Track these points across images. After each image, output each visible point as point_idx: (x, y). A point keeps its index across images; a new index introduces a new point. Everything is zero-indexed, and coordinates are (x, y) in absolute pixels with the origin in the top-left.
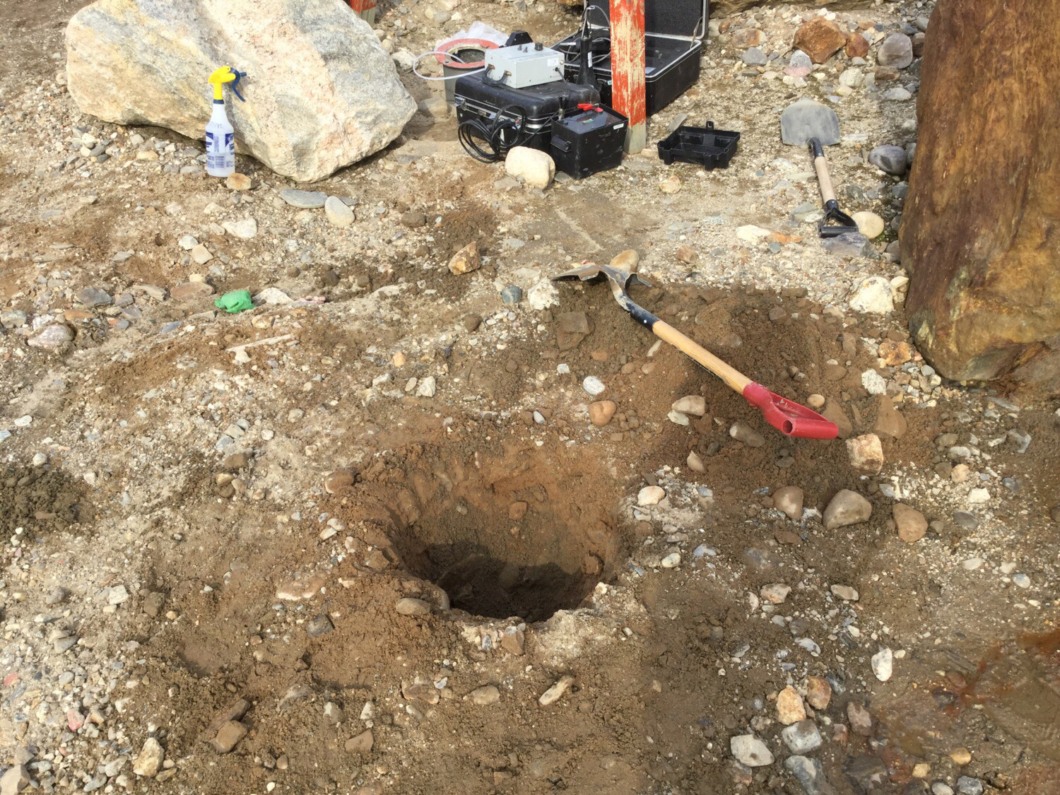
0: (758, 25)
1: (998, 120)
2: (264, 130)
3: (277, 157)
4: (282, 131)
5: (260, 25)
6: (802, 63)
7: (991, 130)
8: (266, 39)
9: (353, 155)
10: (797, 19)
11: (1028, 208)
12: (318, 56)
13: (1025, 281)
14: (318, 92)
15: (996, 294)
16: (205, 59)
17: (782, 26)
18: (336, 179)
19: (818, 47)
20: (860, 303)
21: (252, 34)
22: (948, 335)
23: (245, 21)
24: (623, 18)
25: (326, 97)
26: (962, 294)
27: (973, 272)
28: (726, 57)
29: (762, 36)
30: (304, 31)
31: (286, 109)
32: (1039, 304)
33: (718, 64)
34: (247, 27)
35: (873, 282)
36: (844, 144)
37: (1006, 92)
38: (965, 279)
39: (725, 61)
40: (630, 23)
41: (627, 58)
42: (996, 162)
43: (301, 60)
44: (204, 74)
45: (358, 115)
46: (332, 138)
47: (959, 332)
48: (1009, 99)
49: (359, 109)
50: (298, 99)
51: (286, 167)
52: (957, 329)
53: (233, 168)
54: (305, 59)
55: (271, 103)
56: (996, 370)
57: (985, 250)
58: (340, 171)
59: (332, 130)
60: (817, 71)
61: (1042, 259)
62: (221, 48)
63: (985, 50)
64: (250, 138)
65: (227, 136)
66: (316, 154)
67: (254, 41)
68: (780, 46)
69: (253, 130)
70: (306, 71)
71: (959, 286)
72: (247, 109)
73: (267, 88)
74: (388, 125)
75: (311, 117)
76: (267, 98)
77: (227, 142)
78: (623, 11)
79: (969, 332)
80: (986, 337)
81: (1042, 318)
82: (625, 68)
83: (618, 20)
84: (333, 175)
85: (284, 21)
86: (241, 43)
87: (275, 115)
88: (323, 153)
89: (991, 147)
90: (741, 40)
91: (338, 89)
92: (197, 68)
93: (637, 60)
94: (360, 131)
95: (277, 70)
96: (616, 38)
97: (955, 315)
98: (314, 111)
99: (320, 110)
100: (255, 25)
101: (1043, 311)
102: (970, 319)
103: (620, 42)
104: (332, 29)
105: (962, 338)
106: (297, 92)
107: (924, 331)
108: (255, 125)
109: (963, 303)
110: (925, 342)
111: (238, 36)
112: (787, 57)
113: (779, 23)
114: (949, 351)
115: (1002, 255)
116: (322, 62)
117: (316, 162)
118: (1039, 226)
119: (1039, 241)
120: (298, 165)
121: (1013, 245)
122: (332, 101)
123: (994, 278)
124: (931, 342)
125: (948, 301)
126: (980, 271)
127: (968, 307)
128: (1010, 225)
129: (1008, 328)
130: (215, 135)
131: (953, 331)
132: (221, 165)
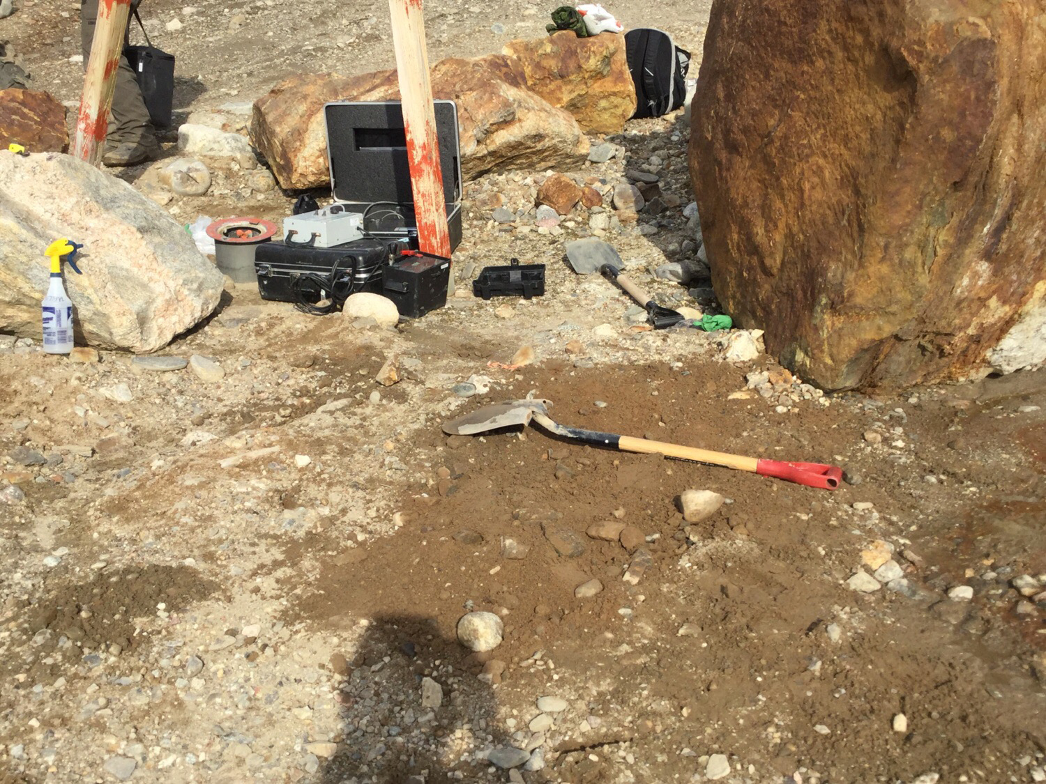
0: (495, 189)
1: (813, 188)
2: (104, 301)
3: (121, 329)
4: (120, 300)
5: (67, 204)
6: (550, 216)
7: (810, 196)
8: (75, 217)
9: (188, 322)
10: (529, 181)
11: (867, 235)
12: (134, 230)
13: (875, 290)
14: (145, 262)
15: (855, 306)
16: (24, 234)
17: (517, 188)
18: (174, 347)
19: (561, 200)
20: (736, 353)
21: (62, 211)
22: (822, 351)
23: (51, 201)
25: (153, 267)
26: (826, 317)
27: (832, 296)
28: (475, 218)
29: (503, 199)
30: (107, 209)
31: (119, 280)
32: (890, 304)
33: (471, 225)
34: (55, 206)
35: (740, 336)
36: (628, 268)
37: (814, 168)
38: (826, 304)
39: (475, 222)
40: (432, 177)
41: (433, 208)
42: (824, 216)
43: (119, 233)
44: (29, 251)
45: (184, 284)
46: (169, 303)
47: (830, 345)
48: (819, 171)
49: (184, 276)
50: (127, 270)
51: (129, 337)
52: (829, 344)
53: (72, 343)
54: (123, 233)
55: (105, 275)
56: (860, 376)
57: (839, 276)
58: (177, 338)
59: (167, 296)
60: (565, 221)
61: (885, 269)
62: (38, 226)
63: (781, 145)
64: (83, 312)
65: (69, 308)
66: (154, 322)
67: (64, 218)
68: (524, 205)
69: (91, 302)
70: (126, 243)
71: (822, 311)
72: (82, 281)
73: (97, 260)
74: (210, 292)
75: (144, 286)
76: (100, 270)
77: (69, 316)
78: (424, 166)
79: (839, 343)
80: (854, 343)
81: (894, 314)
82: (431, 218)
83: (420, 176)
84: (170, 344)
85: (88, 199)
86: (54, 220)
87: (109, 286)
88: (161, 320)
89: (814, 207)
90: (484, 203)
91: (160, 259)
92: (20, 246)
93: (441, 210)
94: (190, 298)
95: (101, 243)
96: (419, 192)
97: (824, 334)
98: (145, 280)
99: (150, 279)
100: (62, 204)
101: (894, 308)
102: (839, 333)
103: (423, 195)
104: (131, 206)
105: (835, 351)
106: (126, 264)
107: (800, 356)
108: (94, 297)
109: (829, 323)
110: (804, 364)
111: (50, 215)
112: (532, 212)
113: (513, 186)
114: (825, 364)
115: (854, 275)
116: (139, 235)
117: (155, 331)
118: (878, 245)
119: (880, 256)
120: (141, 333)
121: (861, 265)
122: (158, 270)
123: (851, 295)
124: (808, 363)
125: (815, 325)
126: (839, 293)
127: (833, 324)
128: (854, 251)
129: (869, 331)
130: (57, 309)
131: (826, 347)
132: (63, 340)
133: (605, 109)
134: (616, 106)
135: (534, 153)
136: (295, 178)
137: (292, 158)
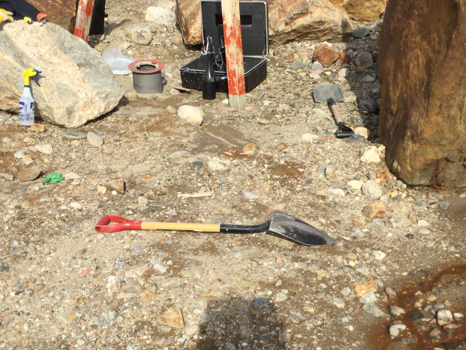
0: (293, 51)
1: (414, 67)
2: (51, 101)
3: (58, 116)
4: (60, 101)
5: (44, 50)
6: (318, 67)
7: (412, 72)
8: (47, 56)
9: (96, 114)
10: (313, 47)
11: (431, 99)
12: (75, 65)
13: (435, 130)
14: (76, 82)
15: (424, 139)
16: (16, 65)
17: (305, 50)
18: (87, 126)
19: (326, 59)
20: (365, 158)
21: (40, 54)
22: (406, 163)
23: (35, 48)
24: (232, 43)
25: (81, 85)
26: (410, 143)
27: (413, 131)
28: (279, 66)
29: (296, 56)
30: (66, 53)
31: (62, 91)
32: (442, 139)
33: (275, 70)
34: (37, 51)
35: (370, 148)
36: (345, 101)
37: (416, 55)
38: (410, 136)
39: (278, 69)
40: (235, 45)
41: (235, 62)
42: (416, 84)
43: (67, 66)
44: (18, 73)
45: (98, 94)
46: (86, 104)
47: (411, 160)
48: (417, 58)
49: (98, 90)
50: (67, 86)
51: (62, 120)
52: (409, 159)
53: (33, 121)
54: (69, 66)
55: (54, 87)
56: (430, 178)
57: (416, 120)
58: (89, 122)
59: (86, 101)
60: (326, 71)
61: (439, 119)
62: (25, 61)
63: (405, 40)
64: (41, 106)
65: (32, 103)
66: (77, 113)
67: (41, 57)
68: (306, 60)
69: (44, 101)
70: (70, 72)
71: (408, 140)
72: (42, 90)
73: (51, 80)
74: (112, 99)
75: (74, 94)
76: (51, 85)
77: (31, 107)
78: (231, 39)
79: (415, 160)
80: (422, 159)
81: (444, 146)
82: (234, 67)
83: (229, 44)
84: (85, 124)
85: (56, 48)
86: (34, 58)
87: (55, 93)
88: (81, 112)
89: (413, 78)
90: (285, 58)
91: (86, 81)
92: (14, 70)
93: (240, 63)
94: (99, 102)
95: (55, 71)
96: (228, 53)
97: (408, 153)
98: (76, 91)
99: (78, 91)
100: (41, 50)
101: (444, 142)
102: (415, 153)
103: (230, 55)
104: (79, 52)
105: (412, 163)
106: (66, 82)
107: (395, 164)
108: (46, 99)
109: (411, 147)
110: (397, 169)
111: (33, 55)
112: (310, 65)
113: (303, 49)
114: (408, 170)
115: (423, 121)
116: (77, 68)
117: (77, 117)
118: (436, 105)
119: (437, 111)
120: (69, 118)
121: (427, 115)
122: (84, 86)
123: (422, 132)
124: (399, 168)
125: (404, 147)
126: (416, 130)
127: (413, 148)
128: (425, 107)
129: (431, 154)
130: (25, 103)
131: (408, 160)
132: (28, 119)
133: (368, 7)
134: (375, 6)
135: (319, 31)
136: (190, 38)
137: (189, 28)
